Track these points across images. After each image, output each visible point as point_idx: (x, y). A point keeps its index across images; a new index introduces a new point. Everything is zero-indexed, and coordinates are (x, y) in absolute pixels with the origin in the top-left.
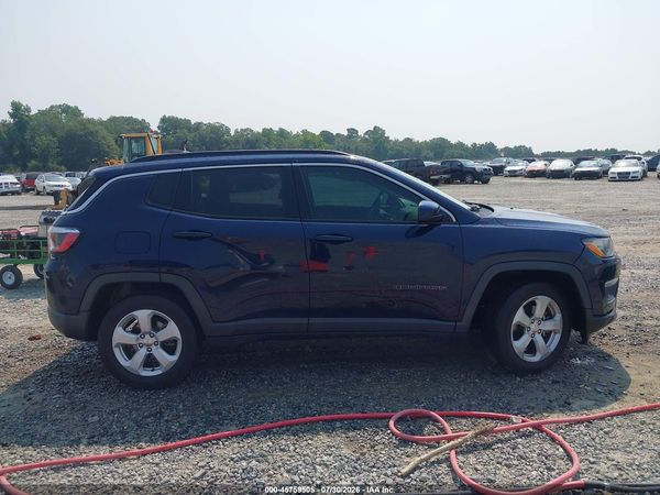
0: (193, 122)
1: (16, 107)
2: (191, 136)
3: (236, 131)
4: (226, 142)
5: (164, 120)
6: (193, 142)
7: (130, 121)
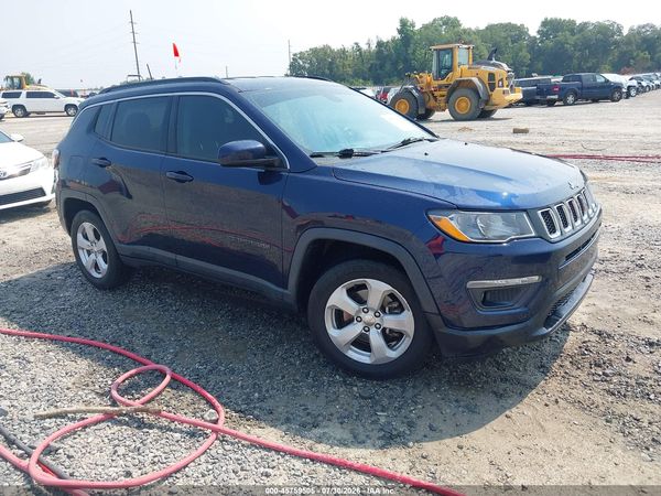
0: (578, 23)
1: (404, 23)
2: (572, 39)
3: (631, 29)
4: (616, 43)
5: (545, 23)
6: (575, 46)
7: (509, 27)
